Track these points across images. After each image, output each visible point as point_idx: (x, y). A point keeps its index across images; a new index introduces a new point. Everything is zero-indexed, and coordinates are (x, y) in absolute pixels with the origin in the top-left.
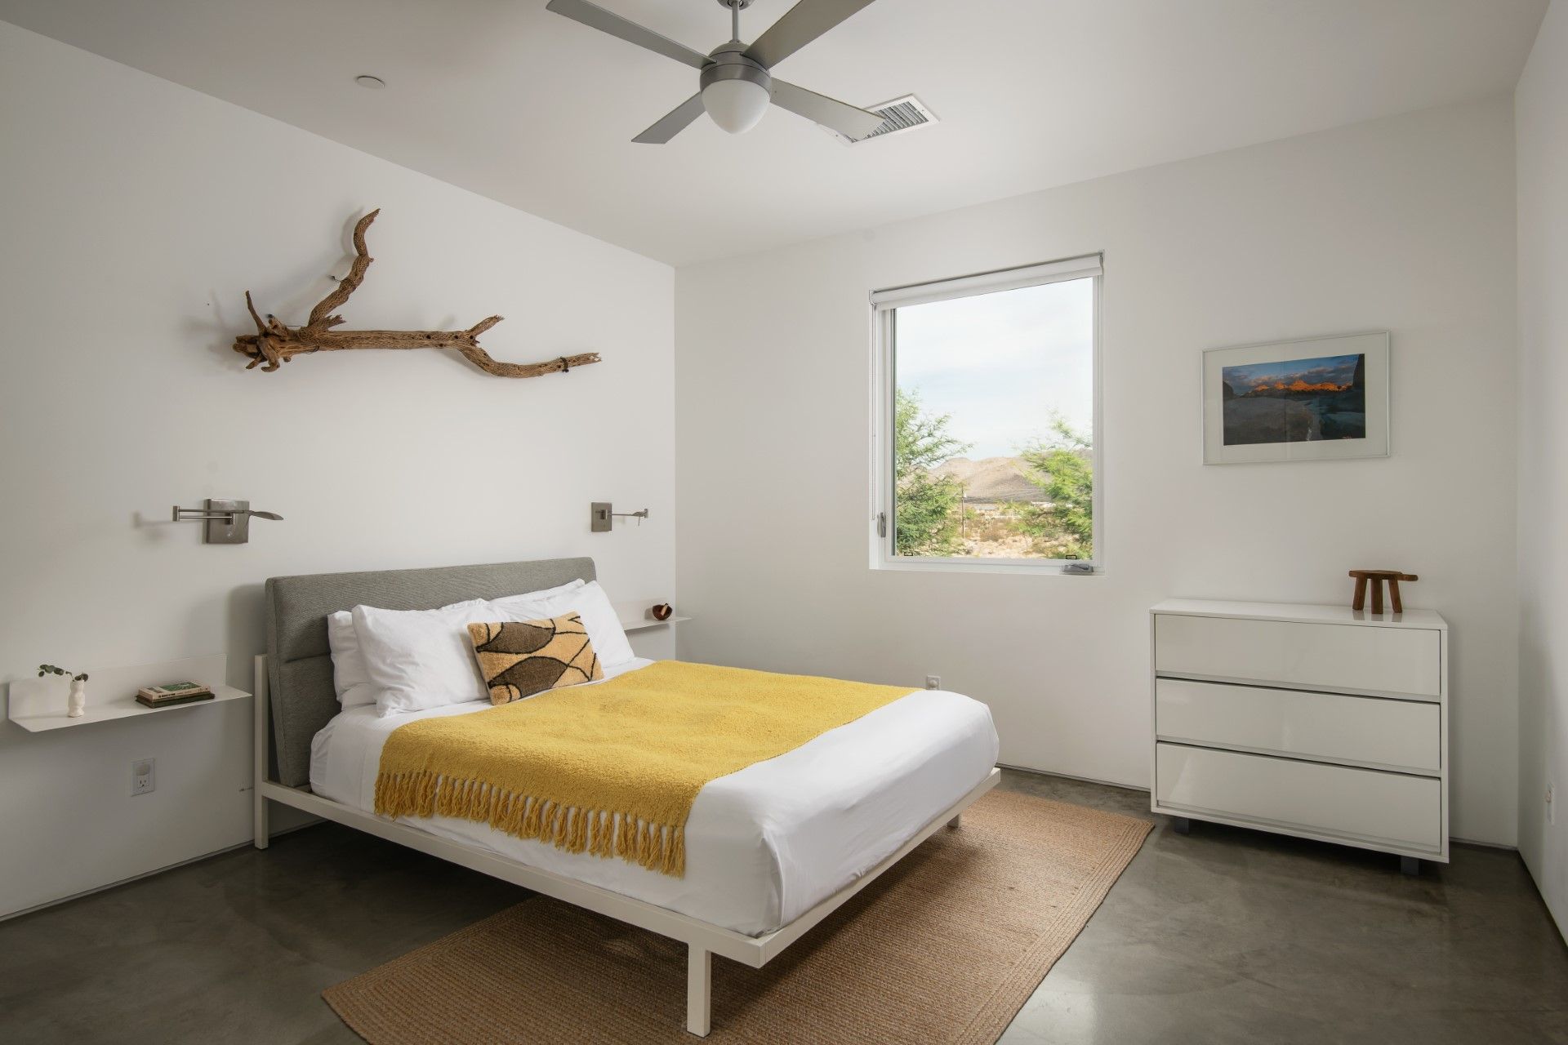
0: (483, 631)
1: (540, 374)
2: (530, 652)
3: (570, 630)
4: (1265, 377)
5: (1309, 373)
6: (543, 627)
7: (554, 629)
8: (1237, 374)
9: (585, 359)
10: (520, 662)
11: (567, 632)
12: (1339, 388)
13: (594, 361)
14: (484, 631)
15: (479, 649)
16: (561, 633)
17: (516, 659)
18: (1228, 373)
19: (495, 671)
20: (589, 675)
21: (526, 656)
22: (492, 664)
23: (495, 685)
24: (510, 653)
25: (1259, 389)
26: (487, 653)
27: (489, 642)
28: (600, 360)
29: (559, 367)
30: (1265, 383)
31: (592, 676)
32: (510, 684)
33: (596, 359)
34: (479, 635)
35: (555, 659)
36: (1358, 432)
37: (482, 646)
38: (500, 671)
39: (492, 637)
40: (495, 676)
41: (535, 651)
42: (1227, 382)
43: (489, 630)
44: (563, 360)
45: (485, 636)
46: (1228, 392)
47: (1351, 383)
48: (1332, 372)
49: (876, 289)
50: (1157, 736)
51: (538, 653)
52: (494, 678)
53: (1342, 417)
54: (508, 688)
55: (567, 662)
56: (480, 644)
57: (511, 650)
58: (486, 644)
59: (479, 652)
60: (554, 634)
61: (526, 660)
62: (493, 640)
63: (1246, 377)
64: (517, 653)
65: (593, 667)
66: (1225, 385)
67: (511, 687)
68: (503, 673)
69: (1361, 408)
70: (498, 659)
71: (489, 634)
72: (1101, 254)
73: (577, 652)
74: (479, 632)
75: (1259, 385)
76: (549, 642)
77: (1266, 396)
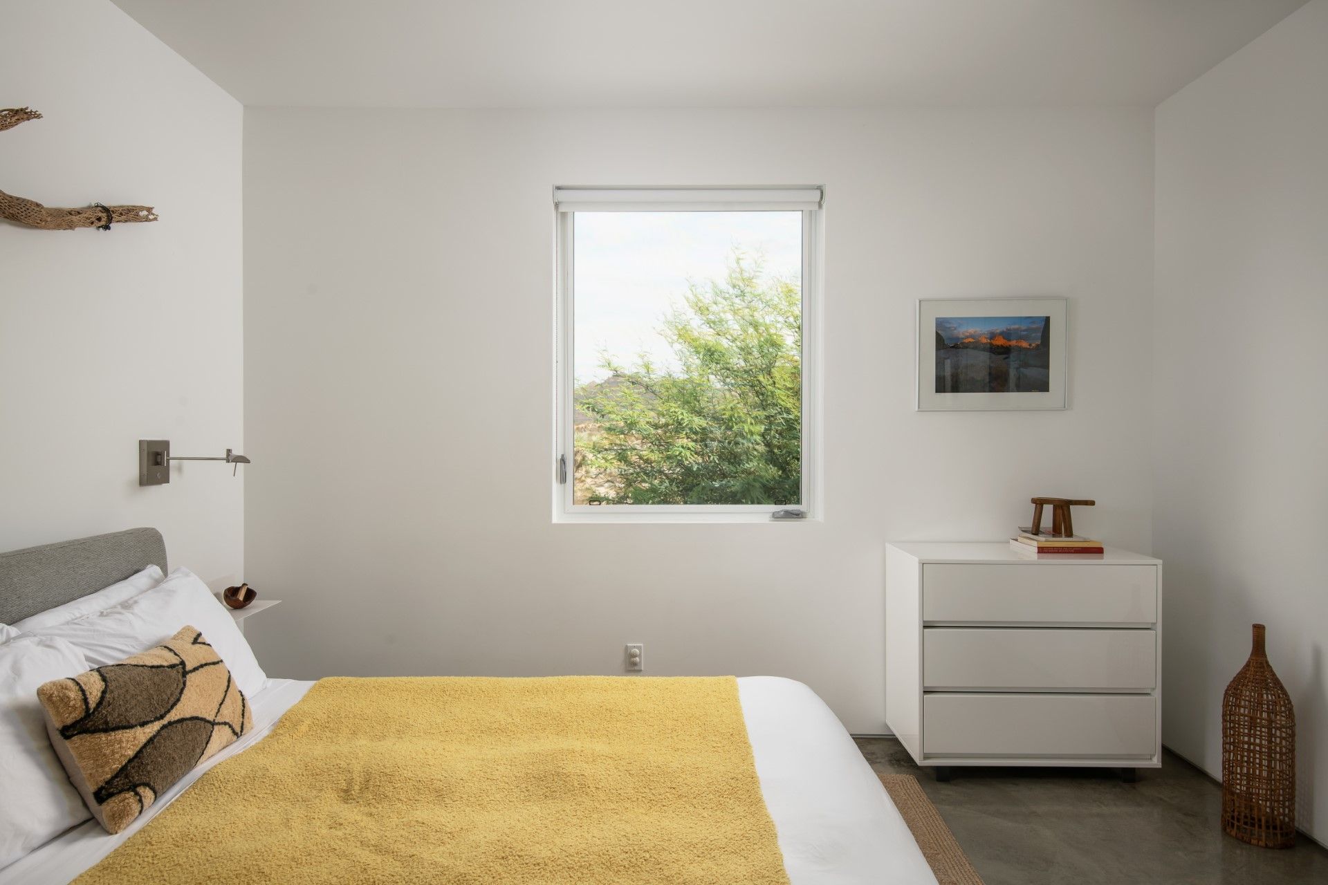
0: (72, 695)
1: (71, 226)
2: (162, 717)
3: (204, 662)
4: (971, 330)
5: (1007, 329)
6: (165, 664)
7: (183, 663)
8: (948, 326)
9: (131, 214)
10: (151, 741)
11: (202, 666)
12: (1030, 345)
13: (147, 219)
14: (74, 694)
15: (67, 732)
16: (195, 669)
17: (142, 735)
18: (941, 324)
19: (107, 769)
20: (238, 729)
21: (156, 726)
22: (98, 756)
23: (111, 795)
24: (131, 727)
25: (966, 341)
26: (87, 737)
27: (88, 714)
28: (155, 219)
29: (99, 219)
30: (971, 336)
31: (241, 732)
32: (139, 785)
33: (151, 217)
34: (67, 705)
35: (197, 718)
36: (1043, 386)
37: (74, 725)
38: (117, 766)
39: (92, 705)
40: (109, 776)
41: (169, 711)
42: (939, 332)
43: (83, 691)
44: (105, 209)
45: (79, 704)
46: (939, 339)
47: (1039, 342)
48: (1024, 331)
49: (560, 184)
50: (924, 687)
51: (174, 715)
52: (108, 782)
53: (1032, 372)
54: (137, 794)
55: (210, 718)
56: (69, 721)
57: (133, 722)
58: (81, 719)
59: (67, 737)
60: (185, 674)
61: (159, 732)
62: (95, 709)
63: (955, 329)
64: (143, 724)
65: (243, 715)
66: (938, 335)
67: (141, 790)
68: (124, 768)
69: (1046, 366)
70: (110, 744)
71: (85, 700)
72: (820, 189)
73: (222, 696)
74: (65, 700)
75: (967, 337)
76: (182, 690)
77: (973, 348)
